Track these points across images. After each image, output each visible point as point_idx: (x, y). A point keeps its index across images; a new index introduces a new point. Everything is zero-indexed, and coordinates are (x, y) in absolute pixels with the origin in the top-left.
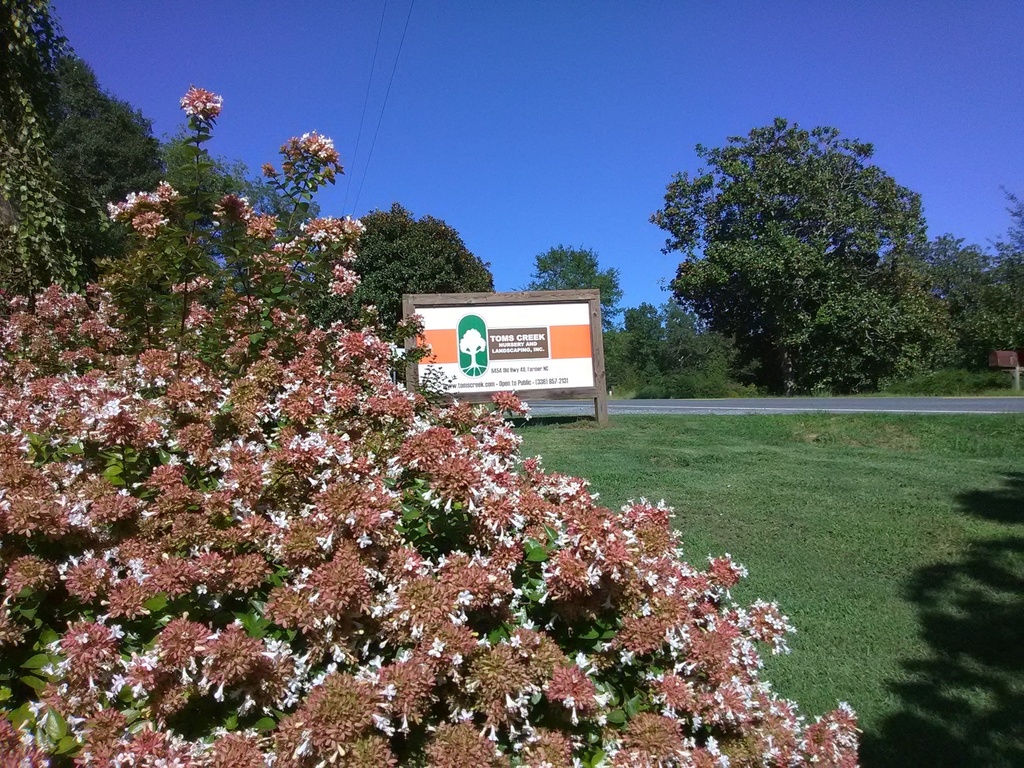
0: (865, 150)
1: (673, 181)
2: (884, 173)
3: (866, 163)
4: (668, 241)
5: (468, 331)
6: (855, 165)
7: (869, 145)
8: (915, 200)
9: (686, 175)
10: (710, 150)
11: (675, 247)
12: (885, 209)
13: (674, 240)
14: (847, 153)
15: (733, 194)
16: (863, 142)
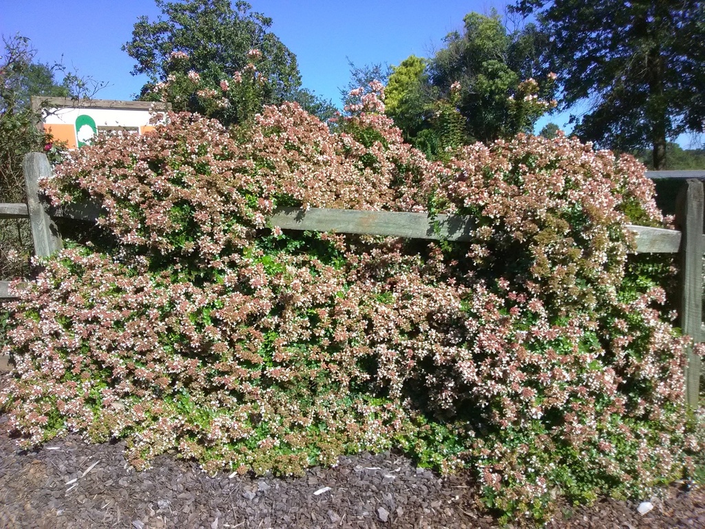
0: (267, 22)
1: (138, 21)
2: (278, 39)
3: (268, 30)
4: (135, 66)
5: (83, 126)
6: (261, 30)
7: (270, 19)
8: (293, 58)
9: (147, 18)
10: (165, 3)
11: (141, 71)
12: (279, 62)
13: (140, 66)
14: (257, 21)
15: (185, 38)
16: (266, 16)
